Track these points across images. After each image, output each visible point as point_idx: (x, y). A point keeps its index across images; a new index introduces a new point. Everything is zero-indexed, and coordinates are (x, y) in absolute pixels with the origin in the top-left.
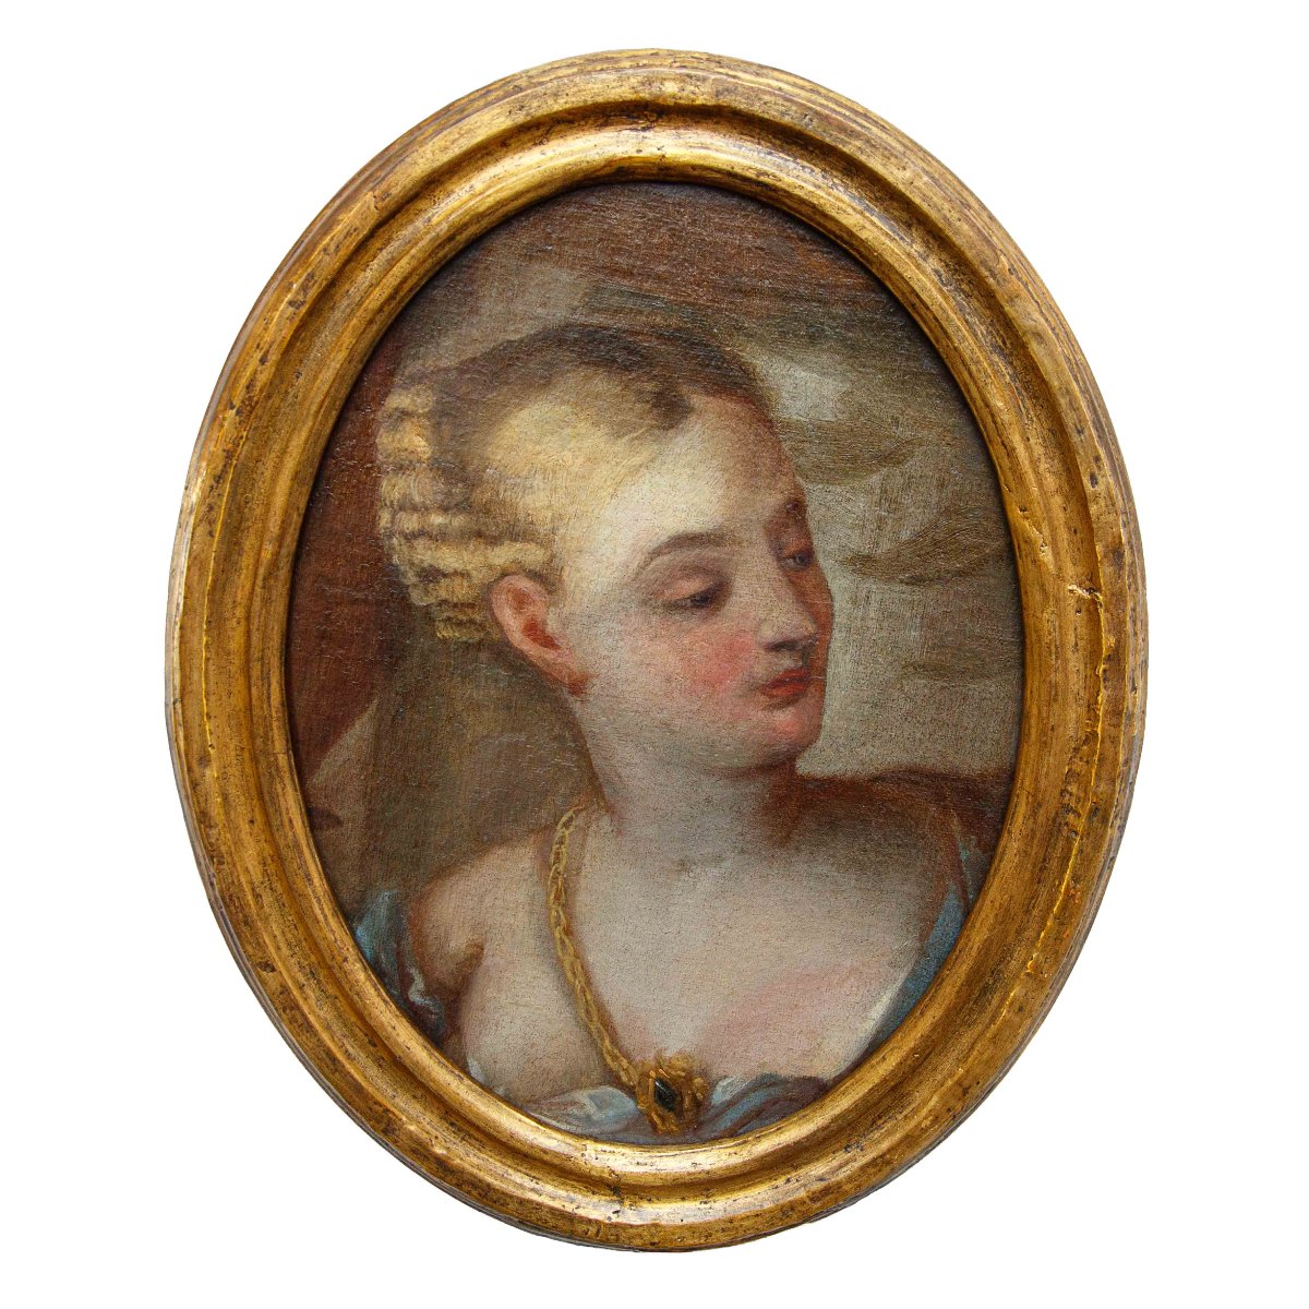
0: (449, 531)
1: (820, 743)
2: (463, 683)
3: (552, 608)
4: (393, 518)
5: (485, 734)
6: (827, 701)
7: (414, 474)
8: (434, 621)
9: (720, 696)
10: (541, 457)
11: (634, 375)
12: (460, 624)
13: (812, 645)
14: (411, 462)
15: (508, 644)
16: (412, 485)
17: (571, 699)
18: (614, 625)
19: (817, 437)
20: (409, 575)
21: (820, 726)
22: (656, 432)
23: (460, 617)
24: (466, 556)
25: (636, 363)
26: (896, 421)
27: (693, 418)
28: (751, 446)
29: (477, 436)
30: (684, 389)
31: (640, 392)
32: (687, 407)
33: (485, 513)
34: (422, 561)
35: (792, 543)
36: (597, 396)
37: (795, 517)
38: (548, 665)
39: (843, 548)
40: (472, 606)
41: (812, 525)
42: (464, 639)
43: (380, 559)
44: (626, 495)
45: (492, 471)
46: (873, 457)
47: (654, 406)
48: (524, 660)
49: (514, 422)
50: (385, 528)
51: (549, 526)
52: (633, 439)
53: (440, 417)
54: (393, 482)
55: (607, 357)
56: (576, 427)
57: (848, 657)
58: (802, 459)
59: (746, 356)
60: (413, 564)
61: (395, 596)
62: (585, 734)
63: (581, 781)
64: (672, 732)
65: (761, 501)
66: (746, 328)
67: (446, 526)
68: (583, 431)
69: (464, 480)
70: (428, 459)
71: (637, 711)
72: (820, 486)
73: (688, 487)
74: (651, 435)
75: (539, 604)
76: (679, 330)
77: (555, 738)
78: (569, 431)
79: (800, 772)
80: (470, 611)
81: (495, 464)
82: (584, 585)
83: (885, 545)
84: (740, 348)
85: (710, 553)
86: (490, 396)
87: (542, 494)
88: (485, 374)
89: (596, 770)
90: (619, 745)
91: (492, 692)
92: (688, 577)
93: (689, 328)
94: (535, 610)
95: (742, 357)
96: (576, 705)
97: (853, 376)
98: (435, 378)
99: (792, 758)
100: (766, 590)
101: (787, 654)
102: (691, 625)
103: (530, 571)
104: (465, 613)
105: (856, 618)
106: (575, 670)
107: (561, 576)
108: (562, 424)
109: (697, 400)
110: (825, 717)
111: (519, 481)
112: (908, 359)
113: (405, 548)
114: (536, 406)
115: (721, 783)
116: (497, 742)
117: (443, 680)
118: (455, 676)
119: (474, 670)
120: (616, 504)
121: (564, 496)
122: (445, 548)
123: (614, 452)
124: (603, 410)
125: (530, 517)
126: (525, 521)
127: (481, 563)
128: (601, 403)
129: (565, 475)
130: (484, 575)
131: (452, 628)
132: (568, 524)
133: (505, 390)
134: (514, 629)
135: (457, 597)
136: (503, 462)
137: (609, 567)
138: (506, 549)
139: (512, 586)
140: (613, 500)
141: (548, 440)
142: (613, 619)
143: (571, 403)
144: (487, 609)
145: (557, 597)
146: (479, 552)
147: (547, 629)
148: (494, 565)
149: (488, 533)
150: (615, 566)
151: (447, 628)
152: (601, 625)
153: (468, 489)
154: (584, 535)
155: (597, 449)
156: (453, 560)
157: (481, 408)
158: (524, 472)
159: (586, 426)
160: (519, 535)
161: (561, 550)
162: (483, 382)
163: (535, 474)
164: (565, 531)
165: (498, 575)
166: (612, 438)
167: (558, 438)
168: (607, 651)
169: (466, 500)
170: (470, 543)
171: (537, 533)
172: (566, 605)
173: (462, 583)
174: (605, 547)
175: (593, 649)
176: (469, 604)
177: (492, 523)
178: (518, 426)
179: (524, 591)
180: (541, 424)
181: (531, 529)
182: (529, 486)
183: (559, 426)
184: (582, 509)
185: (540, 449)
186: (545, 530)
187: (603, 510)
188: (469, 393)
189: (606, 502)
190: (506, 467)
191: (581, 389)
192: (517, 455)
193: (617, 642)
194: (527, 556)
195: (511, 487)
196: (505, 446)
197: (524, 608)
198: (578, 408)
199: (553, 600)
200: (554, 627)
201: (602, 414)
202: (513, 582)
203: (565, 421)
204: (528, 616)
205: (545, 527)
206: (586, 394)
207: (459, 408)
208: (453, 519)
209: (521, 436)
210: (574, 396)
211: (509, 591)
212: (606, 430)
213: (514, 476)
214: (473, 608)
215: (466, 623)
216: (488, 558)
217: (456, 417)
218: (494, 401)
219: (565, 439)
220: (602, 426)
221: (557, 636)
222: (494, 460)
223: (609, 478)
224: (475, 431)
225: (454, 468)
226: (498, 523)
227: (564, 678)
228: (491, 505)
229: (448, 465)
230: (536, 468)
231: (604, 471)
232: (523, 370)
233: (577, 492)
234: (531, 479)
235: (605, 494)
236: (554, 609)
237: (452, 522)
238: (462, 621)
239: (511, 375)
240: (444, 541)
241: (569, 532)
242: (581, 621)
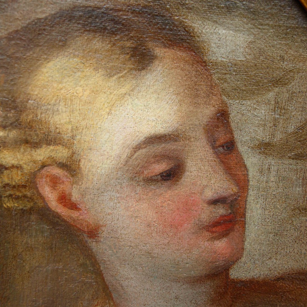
0: (7, 140)
1: (243, 259)
2: (21, 234)
3: (74, 186)
5: (37, 264)
6: (247, 233)
9: (181, 234)
10: (62, 91)
11: (118, 37)
12: (18, 198)
13: (236, 199)
15: (49, 209)
17: (90, 240)
18: (114, 194)
19: (234, 71)
21: (243, 249)
22: (134, 72)
23: (18, 194)
24: (19, 156)
25: (119, 29)
26: (282, 58)
27: (156, 62)
28: (194, 78)
29: (21, 80)
30: (150, 44)
31: (122, 48)
32: (153, 56)
33: (29, 128)
35: (222, 137)
36: (96, 51)
37: (222, 121)
38: (74, 220)
39: (252, 139)
40: (24, 186)
41: (233, 125)
42: (21, 207)
44: (117, 113)
45: (32, 102)
46: (270, 82)
47: (132, 56)
48: (59, 218)
49: (45, 70)
51: (70, 135)
52: (119, 78)
55: (101, 26)
56: (83, 71)
57: (258, 206)
58: (226, 85)
59: (188, 22)
62: (99, 262)
63: (98, 290)
64: (153, 257)
65: (201, 112)
66: (187, 4)
67: (5, 137)
68: (88, 74)
69: (15, 108)
71: (130, 246)
72: (238, 101)
73: (155, 106)
74: (131, 74)
75: (66, 183)
76: (145, 7)
77: (81, 265)
78: (79, 74)
79: (232, 277)
80: (23, 190)
81: (34, 97)
82: (94, 170)
83: (279, 136)
84: (184, 17)
85: (170, 146)
86: (28, 54)
87: (64, 115)
88: (25, 41)
89: (107, 283)
90: (120, 267)
91: (40, 239)
92: (158, 162)
93: (151, 6)
94: (65, 187)
95: (186, 23)
96: (93, 245)
97: (255, 31)
99: (226, 269)
100: (206, 168)
101: (221, 206)
102: (162, 192)
103: (60, 163)
104: (20, 192)
105: (262, 182)
106: (91, 223)
107: (79, 165)
108: (75, 70)
109: (159, 51)
110: (246, 243)
111: (49, 107)
112: (288, 19)
114: (58, 60)
115: (184, 286)
116: (45, 270)
117: (9, 234)
118: (16, 231)
119: (28, 226)
120: (111, 118)
121: (78, 115)
122: (5, 152)
123: (108, 86)
124: (100, 60)
125: (58, 129)
126: (55, 132)
127: (29, 160)
128: (99, 55)
129: (78, 102)
130: (31, 167)
131: (12, 201)
132: (82, 132)
133: (38, 50)
134: (52, 199)
135: (15, 181)
136: (39, 95)
137: (109, 158)
138: (44, 150)
139: (49, 173)
140: (109, 116)
141: (66, 81)
142: (113, 190)
143: (80, 56)
144: (34, 188)
145: (78, 178)
146: (27, 153)
147: (72, 199)
148: (37, 160)
149: (32, 140)
150: (112, 157)
151: (10, 201)
152: (105, 194)
153: (17, 113)
154: (92, 139)
155: (98, 85)
156: (11, 158)
157: (23, 62)
158: (53, 101)
159: (90, 71)
160: (52, 141)
161: (78, 149)
162: (23, 46)
163: (59, 102)
164: (80, 137)
165: (40, 166)
166: (107, 77)
167: (72, 79)
168: (110, 210)
169: (17, 120)
170: (21, 147)
171: (63, 139)
172: (83, 183)
173: (17, 172)
174: (106, 146)
175: (102, 209)
176: (23, 185)
177: (34, 135)
178: (47, 72)
179: (56, 176)
180: (61, 70)
181: (59, 137)
182: (56, 110)
183: (73, 72)
184: (90, 123)
185: (62, 87)
186: (68, 137)
187: (103, 123)
188: (15, 53)
189: (105, 117)
190: (41, 98)
191: (85, 48)
192: (48, 91)
193: (116, 204)
194: (57, 154)
195: (45, 111)
196: (40, 86)
197: (57, 186)
198: (84, 60)
199: (75, 180)
200: (77, 197)
201: (99, 62)
202: (49, 170)
203: (76, 68)
204: (60, 191)
205: (68, 135)
206: (89, 50)
207: (9, 63)
208: (9, 133)
209: (49, 79)
210: (82, 52)
211: (47, 176)
212: (103, 73)
213: (46, 104)
214: (25, 188)
215: (21, 197)
216: (33, 156)
217: (7, 68)
218: (31, 57)
219: (77, 79)
220: (100, 70)
221: (79, 203)
222: (33, 95)
223: (106, 103)
224: (20, 77)
225: (8, 101)
226: (38, 134)
227: (84, 228)
228: (33, 123)
229: (4, 99)
230: (60, 98)
231: (103, 99)
232: (48, 37)
233: (86, 112)
234: (57, 106)
235: (104, 112)
236: (76, 186)
237: (9, 135)
238: (18, 196)
239: (41, 40)
240: (4, 147)
241: (83, 137)
242: (93, 192)
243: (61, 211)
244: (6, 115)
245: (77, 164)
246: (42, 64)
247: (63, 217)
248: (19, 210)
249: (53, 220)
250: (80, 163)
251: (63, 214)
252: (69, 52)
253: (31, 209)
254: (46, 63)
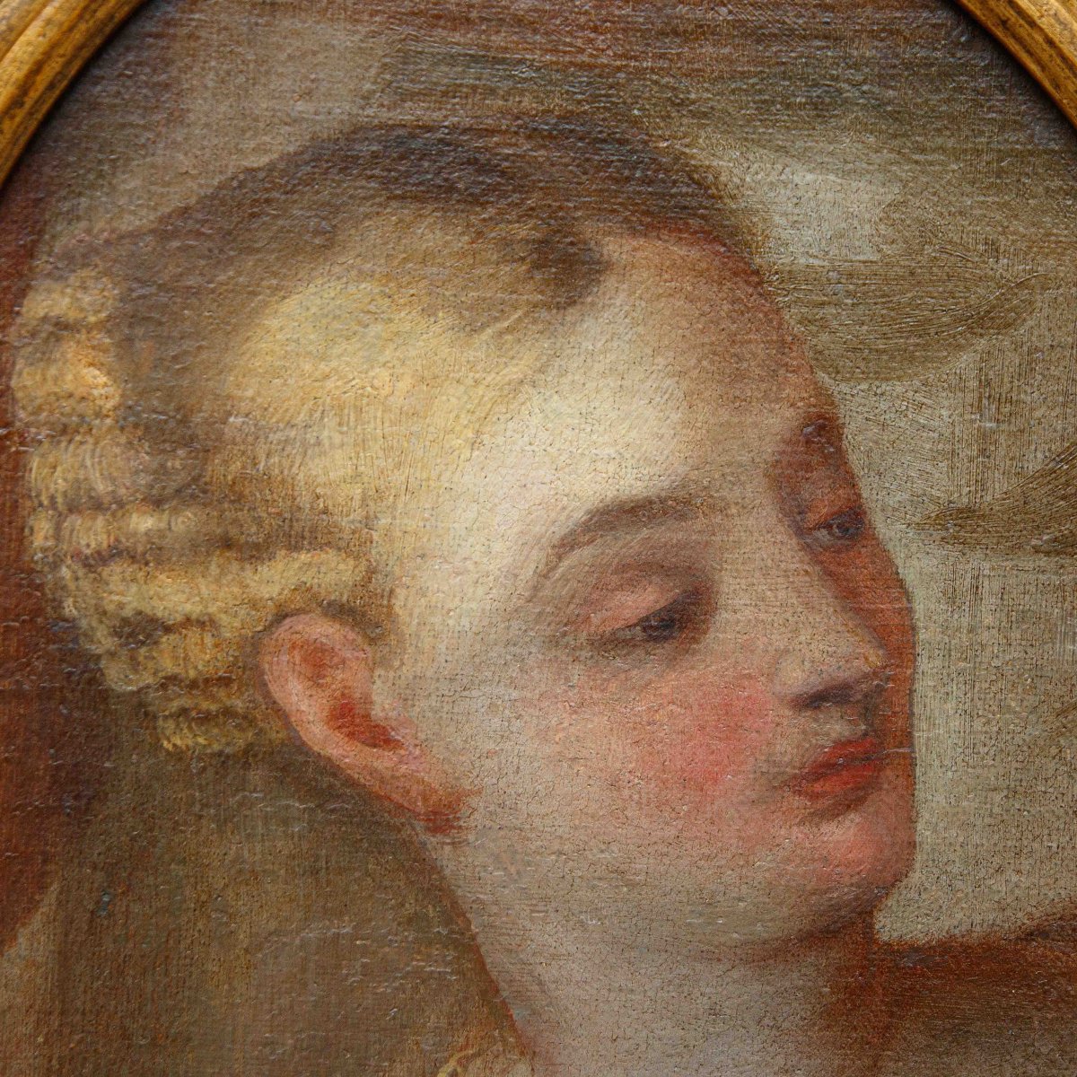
0: (167, 542)
1: (916, 877)
2: (220, 831)
3: (379, 671)
4: (58, 528)
5: (273, 925)
6: (920, 795)
7: (91, 440)
8: (155, 717)
9: (715, 807)
10: (330, 384)
11: (491, 211)
12: (206, 719)
13: (880, 690)
14: (82, 417)
15: (301, 748)
16: (88, 463)
17: (433, 840)
18: (501, 690)
19: (849, 294)
20: (99, 634)
21: (912, 845)
22: (544, 314)
23: (205, 705)
24: (205, 588)
25: (493, 188)
26: (993, 249)
27: (611, 282)
28: (725, 324)
29: (204, 355)
30: (588, 229)
31: (505, 243)
32: (599, 263)
33: (232, 502)
34: (121, 606)
35: (822, 497)
36: (427, 258)
37: (821, 449)
38: (382, 780)
39: (917, 499)
40: (225, 682)
41: (855, 460)
42: (216, 747)
43: (38, 611)
44: (500, 440)
45: (239, 420)
46: (958, 321)
47: (537, 266)
48: (334, 775)
49: (274, 323)
50: (44, 550)
51: (358, 515)
52: (501, 334)
53: (131, 326)
54: (51, 459)
55: (439, 182)
56: (391, 321)
57: (950, 706)
58: (825, 337)
59: (699, 155)
60: (105, 613)
61: (74, 678)
62: (466, 907)
63: (466, 999)
64: (632, 885)
65: (755, 425)
66: (693, 103)
67: (161, 534)
68: (408, 326)
69: (188, 441)
70: (115, 408)
71: (560, 853)
72: (864, 386)
73: (613, 415)
74: (535, 322)
75: (354, 665)
76: (567, 117)
77: (410, 921)
78: (377, 328)
79: (885, 937)
80: (221, 693)
81: (245, 406)
82: (437, 620)
83: (999, 486)
84: (687, 141)
85: (668, 534)
86: (222, 278)
87: (339, 454)
88: (209, 237)
89: (494, 975)
90: (532, 920)
91: (280, 844)
92: (632, 584)
93: (585, 112)
94: (349, 677)
95: (692, 157)
96: (442, 852)
97: (904, 171)
98: (113, 253)
100: (782, 594)
101: (835, 712)
102: (648, 677)
103: (330, 603)
104: (213, 698)
105: (958, 629)
106: (435, 785)
107: (390, 607)
108: (366, 318)
109: (616, 247)
110: (920, 826)
111: (293, 434)
112: (1002, 128)
113: (85, 584)
114: (312, 289)
115: (735, 974)
116: (297, 942)
117: (182, 832)
118: (204, 822)
119: (241, 804)
120: (482, 458)
121: (381, 454)
122: (163, 577)
123: (468, 362)
124: (440, 284)
125: (322, 500)
126: (312, 508)
127: (235, 598)
128: (435, 270)
129: (379, 414)
130: (242, 620)
131: (190, 728)
132: (394, 507)
133: (250, 263)
134: (311, 719)
135: (196, 668)
136: (259, 400)
137: (480, 581)
138: (280, 566)
139: (298, 636)
140: (476, 453)
141: (340, 351)
142: (497, 679)
143: (377, 276)
144: (254, 686)
145: (388, 649)
146: (230, 577)
147: (373, 713)
148: (261, 599)
149: (243, 539)
150: (491, 578)
151: (182, 730)
152: (475, 693)
153: (196, 458)
154: (428, 524)
155: (436, 358)
157: (208, 302)
158: (302, 415)
159: (410, 317)
160: (303, 538)
161: (385, 557)
162: (207, 253)
163: (322, 418)
164: (389, 520)
165: (270, 618)
166: (462, 335)
167: (359, 345)
168: (491, 741)
169: (195, 480)
170: (209, 562)
171: (336, 530)
172: (405, 661)
173: (202, 639)
174: (469, 544)
175: (466, 741)
176: (220, 679)
177: (249, 520)
178: (281, 329)
179: (322, 642)
180: (324, 321)
181: (325, 524)
182: (312, 442)
183: (359, 323)
184: (418, 475)
185: (327, 370)
186: (353, 522)
187: (458, 474)
188: (181, 275)
189: (462, 457)
190: (266, 409)
191: (393, 248)
192: (285, 384)
193: (509, 721)
194: (321, 576)
195: (280, 447)
196: (261, 371)
197: (324, 676)
198: (392, 285)
199: (379, 655)
200: (387, 706)
201: (438, 290)
202: (300, 627)
203: (369, 312)
204: (334, 690)
205: (351, 517)
206: (405, 255)
207: (166, 305)
208: (173, 519)
209: (288, 348)
210: (383, 261)
211: (293, 647)
212: (449, 321)
213: (281, 425)
214: (227, 685)
215: (217, 716)
216: (247, 586)
217: (160, 324)
218: (231, 287)
219: (374, 345)
220: (440, 314)
221: (394, 724)
222: (241, 399)
223: (465, 411)
224: (200, 348)
225: (166, 422)
226: (259, 517)
227: (415, 802)
228: (243, 486)
229: (155, 416)
230: (324, 405)
231: (453, 400)
232: (280, 222)
233: (406, 445)
234: (315, 428)
235: (459, 441)
236: (383, 673)
237: (173, 524)
238: (208, 713)
239: (259, 234)
240: (159, 563)
241: (398, 521)
242: (437, 689)
243: (341, 751)
244: (163, 466)
245: (385, 602)
246: (266, 304)
247: (349, 772)
248: (213, 755)
249: (316, 780)
250: (393, 601)
251: (347, 760)
252: (345, 266)
254: (277, 302)
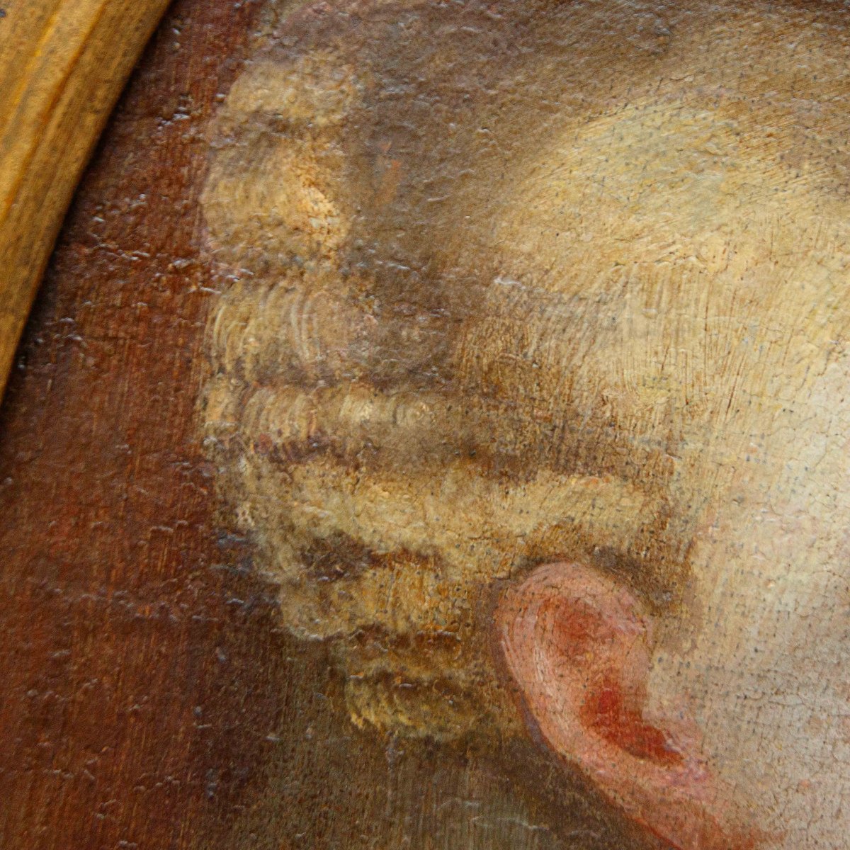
0: (389, 441)
3: (661, 653)
4: (242, 404)
7: (300, 288)
8: (344, 681)
10: (639, 247)
12: (413, 690)
14: (292, 255)
15: (541, 747)
16: (293, 318)
18: (828, 700)
20: (280, 557)
23: (414, 671)
24: (434, 509)
29: (471, 187)
33: (485, 395)
34: (315, 521)
36: (796, 85)
38: (647, 805)
40: (445, 643)
42: (423, 731)
43: (201, 515)
45: (509, 283)
48: (581, 789)
49: (572, 153)
50: (219, 432)
51: (658, 433)
53: (373, 136)
54: (243, 308)
56: (735, 167)
60: (292, 528)
61: (240, 613)
67: (382, 429)
68: (758, 178)
69: (434, 305)
70: (339, 248)
75: (626, 640)
78: (715, 176)
80: (439, 658)
81: (517, 264)
82: (750, 591)
86: (507, 83)
87: (641, 347)
88: (496, 24)
98: (360, 32)
103: (604, 551)
104: (428, 664)
106: (721, 821)
107: (687, 566)
108: (700, 160)
111: (579, 309)
113: (270, 486)
114: (630, 111)
117: (363, 841)
118: (395, 831)
119: (447, 815)
120: (840, 374)
121: (699, 352)
122: (377, 488)
123: (837, 236)
124: (811, 123)
125: (609, 406)
126: (594, 417)
127: (474, 529)
128: (805, 103)
129: (703, 296)
130: (479, 560)
131: (390, 700)
132: (709, 427)
133: (549, 67)
134: (559, 707)
135: (408, 618)
136: (538, 258)
137: (817, 544)
138: (541, 492)
139: (554, 591)
140: (833, 365)
141: (660, 202)
142: (824, 683)
143: (724, 103)
144: (485, 653)
145: (676, 623)
146: (469, 499)
147: (645, 710)
148: (509, 534)
149: (493, 448)
150: (833, 542)
151: (378, 701)
152: (791, 700)
153: (442, 329)
154: (753, 457)
155: (792, 227)
156: (397, 518)
157: (484, 115)
158: (596, 285)
159: (762, 166)
160: (577, 455)
161: (688, 495)
162: (491, 45)
163: (623, 293)
164: (700, 446)
165: (518, 561)
166: (832, 198)
167: (685, 197)
168: (806, 769)
169: (438, 359)
170: (443, 475)
171: (625, 451)
172: (699, 643)
173: (421, 581)
174: (808, 491)
175: (770, 765)
176: (440, 637)
177: (505, 423)
178: (581, 162)
179: (586, 605)
180: (642, 158)
181: (610, 440)
182: (605, 324)
183: (691, 166)
184: (748, 387)
185: (639, 226)
186: (648, 442)
187: (805, 391)
188: (451, 73)
189: (813, 368)
190: (547, 272)
191: (751, 66)
192: (577, 240)
193: (834, 745)
194: (596, 511)
195: (559, 327)
196: (546, 217)
197: (585, 651)
198: (743, 118)
199: (663, 630)
200: (665, 703)
201: (807, 132)
202: (557, 580)
203: (706, 152)
204: (596, 673)
205: (648, 435)
206: (766, 78)
207: (425, 113)
208: (400, 411)
209: (588, 191)
210: (734, 83)
211: (547, 604)
212: (818, 178)
213: (566, 297)
214: (448, 648)
215: (429, 688)
216: (491, 514)
217: (415, 137)
218: (517, 96)
219: (707, 200)
220: (806, 166)
221: (673, 728)
222: (514, 254)
223: (823, 306)
224: (466, 176)
225: (406, 274)
226: (520, 420)
227: (690, 842)
228: (503, 374)
229: (391, 265)
230: (628, 275)
231: (809, 287)
232: (598, 14)
233: (735, 342)
234: (612, 306)
235: (812, 347)
236: (665, 656)
237: (399, 417)
238: (418, 682)
239: (566, 27)
240: (374, 467)
241: (712, 448)
242: (739, 687)
243: (594, 758)
244: (395, 335)
245: (681, 559)
246: (565, 126)
247: (602, 787)
248: (418, 741)
249: (556, 794)
250: (692, 559)
251: (601, 771)
252: (681, 84)
253: (467, 743)
254: (580, 125)
